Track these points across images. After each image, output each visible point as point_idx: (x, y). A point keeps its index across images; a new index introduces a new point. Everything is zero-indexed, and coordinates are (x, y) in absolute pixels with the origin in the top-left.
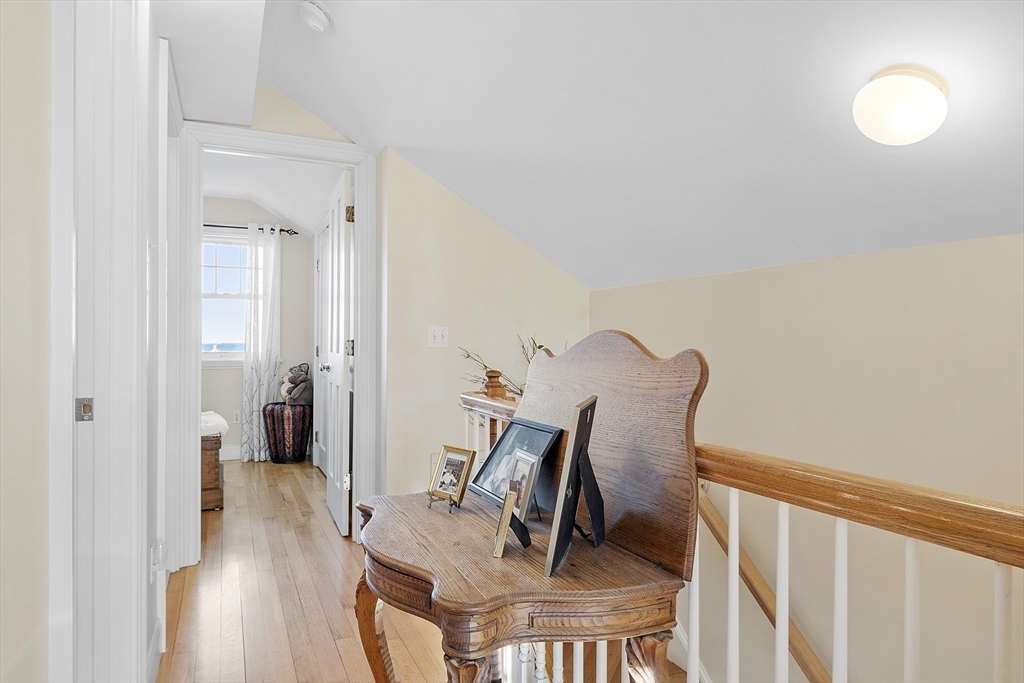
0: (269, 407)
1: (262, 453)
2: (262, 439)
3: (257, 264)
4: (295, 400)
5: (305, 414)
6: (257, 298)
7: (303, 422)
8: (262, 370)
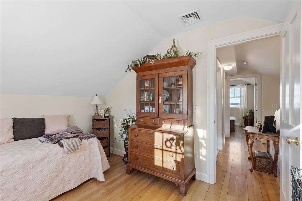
0: (245, 117)
4: (250, 116)
5: (252, 119)
6: (242, 97)
7: (252, 120)
8: (243, 110)
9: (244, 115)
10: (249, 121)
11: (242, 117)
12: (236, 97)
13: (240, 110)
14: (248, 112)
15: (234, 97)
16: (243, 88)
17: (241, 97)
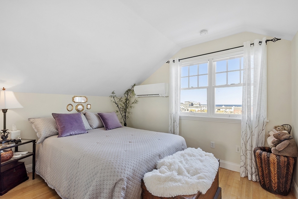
0: (259, 151)
1: (254, 177)
2: (253, 168)
3: (249, 65)
4: (279, 152)
5: (289, 164)
6: (249, 85)
7: (288, 169)
8: (254, 126)
9: (257, 144)
10: (274, 170)
11: (248, 147)
12: (233, 85)
13: (244, 125)
14: (272, 133)
15: (227, 86)
16: (252, 57)
17: (247, 85)
